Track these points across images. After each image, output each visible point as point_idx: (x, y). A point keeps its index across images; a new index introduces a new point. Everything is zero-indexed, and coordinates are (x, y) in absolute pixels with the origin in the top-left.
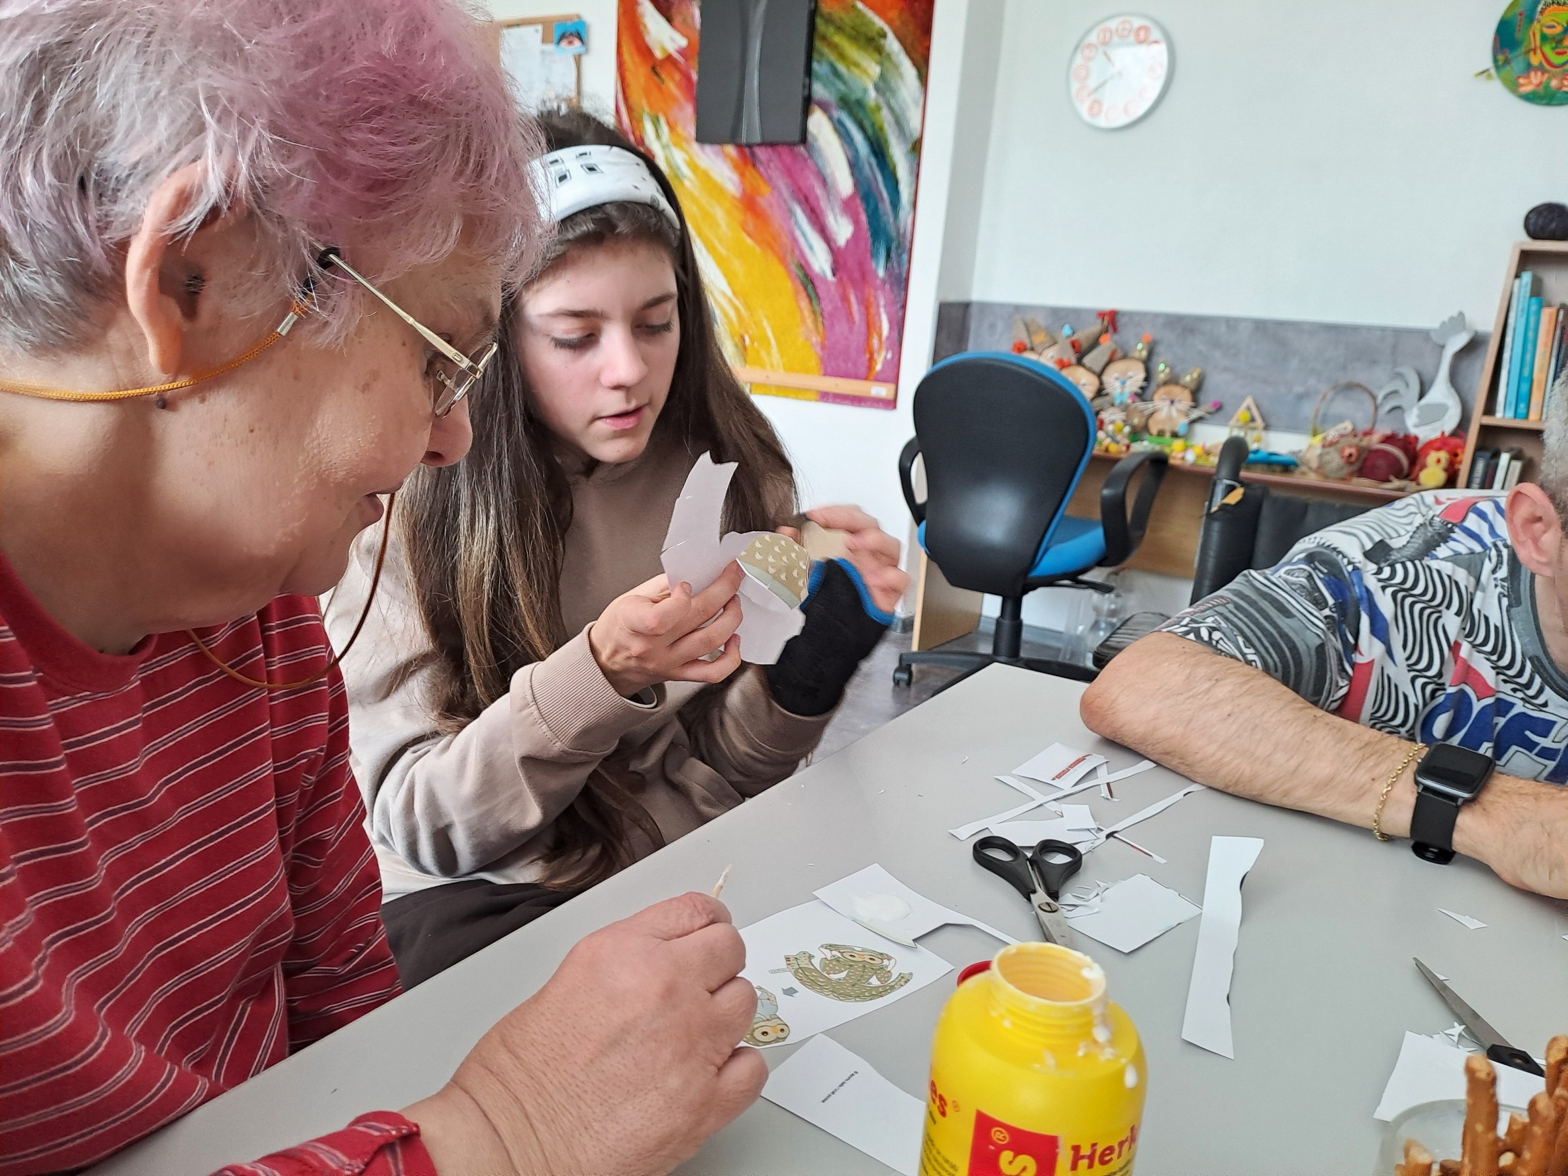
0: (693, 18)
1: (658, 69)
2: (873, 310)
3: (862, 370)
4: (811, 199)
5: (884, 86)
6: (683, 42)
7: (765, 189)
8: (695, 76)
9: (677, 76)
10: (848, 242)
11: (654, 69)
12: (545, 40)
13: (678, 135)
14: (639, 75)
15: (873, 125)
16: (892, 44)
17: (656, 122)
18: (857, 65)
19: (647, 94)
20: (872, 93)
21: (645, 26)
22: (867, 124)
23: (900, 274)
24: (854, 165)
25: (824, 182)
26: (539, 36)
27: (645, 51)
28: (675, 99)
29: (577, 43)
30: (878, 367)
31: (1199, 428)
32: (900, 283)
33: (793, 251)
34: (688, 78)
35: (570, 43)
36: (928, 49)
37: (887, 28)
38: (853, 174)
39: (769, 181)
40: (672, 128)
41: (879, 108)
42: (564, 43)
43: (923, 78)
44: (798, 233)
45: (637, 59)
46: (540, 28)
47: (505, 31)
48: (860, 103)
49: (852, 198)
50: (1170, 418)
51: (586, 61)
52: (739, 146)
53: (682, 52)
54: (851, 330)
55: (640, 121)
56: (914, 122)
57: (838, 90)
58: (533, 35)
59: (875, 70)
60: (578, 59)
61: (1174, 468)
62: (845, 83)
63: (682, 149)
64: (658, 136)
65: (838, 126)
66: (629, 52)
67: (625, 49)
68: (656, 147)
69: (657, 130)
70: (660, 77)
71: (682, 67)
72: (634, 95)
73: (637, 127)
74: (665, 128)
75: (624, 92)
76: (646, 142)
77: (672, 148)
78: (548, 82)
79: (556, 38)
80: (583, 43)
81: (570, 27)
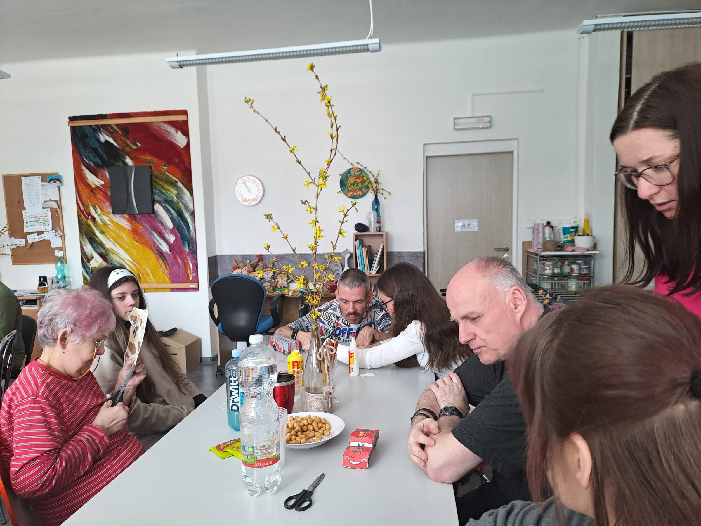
0: (106, 175)
1: (93, 191)
2: (186, 262)
3: (185, 280)
4: (158, 230)
5: (179, 196)
6: (103, 183)
7: (141, 227)
8: (109, 193)
9: (102, 193)
10: (174, 242)
11: (92, 191)
13: (104, 211)
14: (85, 193)
15: (177, 207)
16: (180, 185)
17: (95, 208)
18: (169, 190)
19: (89, 198)
20: (176, 198)
21: (87, 177)
22: (174, 207)
23: (194, 250)
24: (172, 219)
25: (162, 224)
26: (40, 180)
27: (88, 185)
28: (101, 200)
29: (58, 182)
30: (191, 279)
31: (291, 285)
32: (194, 253)
33: (154, 246)
34: (106, 194)
35: (54, 182)
36: (192, 186)
37: (177, 180)
38: (172, 222)
39: (142, 224)
40: (101, 209)
41: (178, 203)
42: (51, 182)
43: (192, 194)
44: (155, 240)
45: (84, 187)
46: (40, 177)
47: (23, 178)
48: (172, 201)
49: (173, 229)
50: (283, 283)
51: (62, 188)
52: (129, 215)
53: (102, 185)
54: (179, 268)
55: (88, 207)
56: (191, 206)
57: (163, 198)
58: (38, 179)
59: (175, 192)
60: (59, 187)
61: (286, 297)
62: (165, 195)
63: (107, 216)
64: (96, 212)
65: (165, 208)
66: (81, 185)
67: (79, 184)
68: (95, 215)
69: (95, 210)
70: (94, 193)
71: (103, 190)
72: (84, 199)
73: (87, 209)
74: (99, 210)
75: (80, 198)
76: (92, 214)
77: (102, 216)
78: (46, 195)
79: (48, 180)
80: (61, 182)
81: (54, 177)
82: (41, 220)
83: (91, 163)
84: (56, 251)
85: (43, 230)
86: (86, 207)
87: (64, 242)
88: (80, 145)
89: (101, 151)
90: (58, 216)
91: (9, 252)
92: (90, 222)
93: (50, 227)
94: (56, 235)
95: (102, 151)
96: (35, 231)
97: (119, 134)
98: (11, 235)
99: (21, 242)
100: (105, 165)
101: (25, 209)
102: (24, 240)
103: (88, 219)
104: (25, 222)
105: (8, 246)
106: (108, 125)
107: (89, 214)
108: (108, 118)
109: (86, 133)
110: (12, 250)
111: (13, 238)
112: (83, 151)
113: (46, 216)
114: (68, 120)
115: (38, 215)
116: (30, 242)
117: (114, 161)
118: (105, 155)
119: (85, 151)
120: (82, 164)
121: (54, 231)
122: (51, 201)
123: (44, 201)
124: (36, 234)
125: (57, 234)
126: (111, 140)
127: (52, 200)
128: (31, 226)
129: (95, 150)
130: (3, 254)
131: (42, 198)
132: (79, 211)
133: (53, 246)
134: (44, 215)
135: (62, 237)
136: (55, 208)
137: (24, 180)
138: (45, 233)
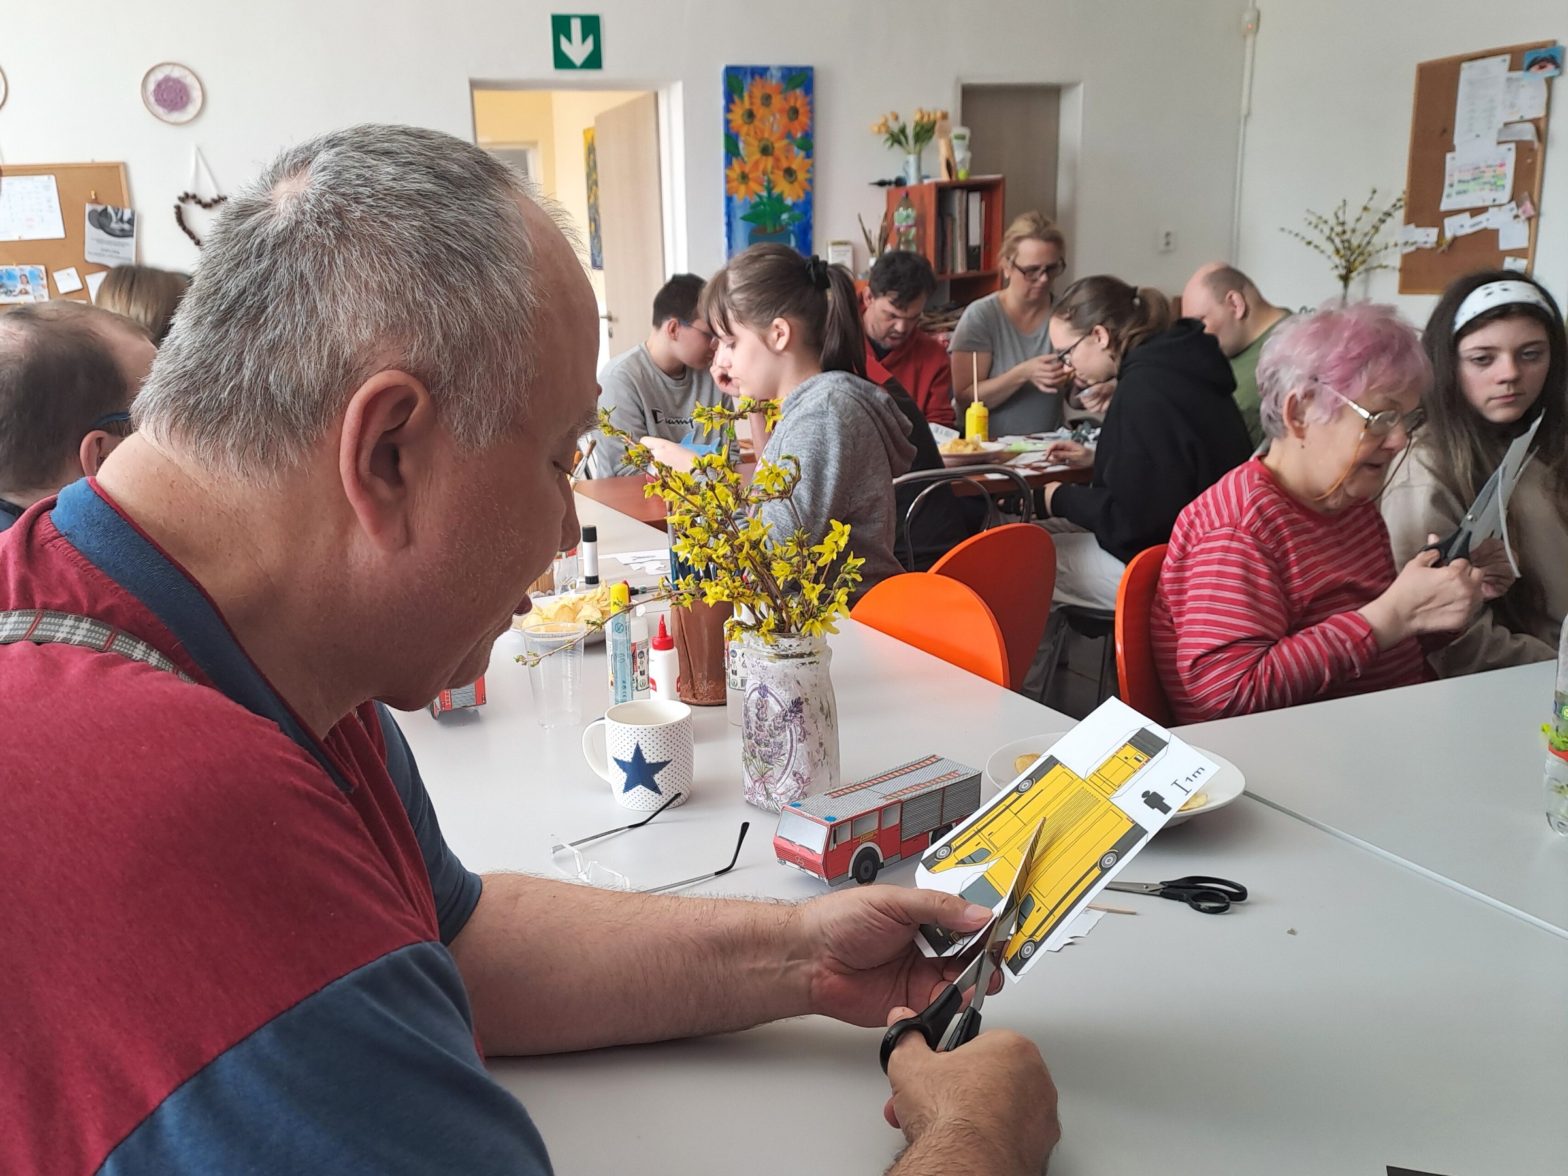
12: (1512, 68)
26: (1507, 65)
29: (1551, 67)
35: (1542, 68)
42: (1534, 69)
46: (1508, 57)
47: (1465, 65)
58: (1499, 65)
60: (1549, 82)
78: (1512, 106)
79: (1526, 63)
80: (1557, 67)
81: (1543, 53)
82: (1488, 176)
84: (1508, 259)
85: (1486, 204)
87: (1534, 237)
90: (1534, 163)
91: (1397, 262)
93: (1504, 195)
94: (1516, 217)
96: (1467, 205)
98: (1408, 221)
99: (1426, 236)
101: (1453, 149)
102: (1436, 230)
104: (1447, 182)
105: (1396, 245)
110: (1406, 258)
111: (1412, 226)
113: (1502, 165)
115: (1482, 165)
116: (1449, 235)
121: (1513, 204)
122: (1520, 120)
123: (1506, 124)
124: (1467, 215)
125: (1520, 212)
127: (1528, 116)
128: (1459, 193)
130: (1381, 266)
131: (1502, 116)
133: (1503, 245)
134: (1499, 162)
135: (1533, 221)
136: (1530, 143)
137: (1467, 72)
138: (1491, 210)
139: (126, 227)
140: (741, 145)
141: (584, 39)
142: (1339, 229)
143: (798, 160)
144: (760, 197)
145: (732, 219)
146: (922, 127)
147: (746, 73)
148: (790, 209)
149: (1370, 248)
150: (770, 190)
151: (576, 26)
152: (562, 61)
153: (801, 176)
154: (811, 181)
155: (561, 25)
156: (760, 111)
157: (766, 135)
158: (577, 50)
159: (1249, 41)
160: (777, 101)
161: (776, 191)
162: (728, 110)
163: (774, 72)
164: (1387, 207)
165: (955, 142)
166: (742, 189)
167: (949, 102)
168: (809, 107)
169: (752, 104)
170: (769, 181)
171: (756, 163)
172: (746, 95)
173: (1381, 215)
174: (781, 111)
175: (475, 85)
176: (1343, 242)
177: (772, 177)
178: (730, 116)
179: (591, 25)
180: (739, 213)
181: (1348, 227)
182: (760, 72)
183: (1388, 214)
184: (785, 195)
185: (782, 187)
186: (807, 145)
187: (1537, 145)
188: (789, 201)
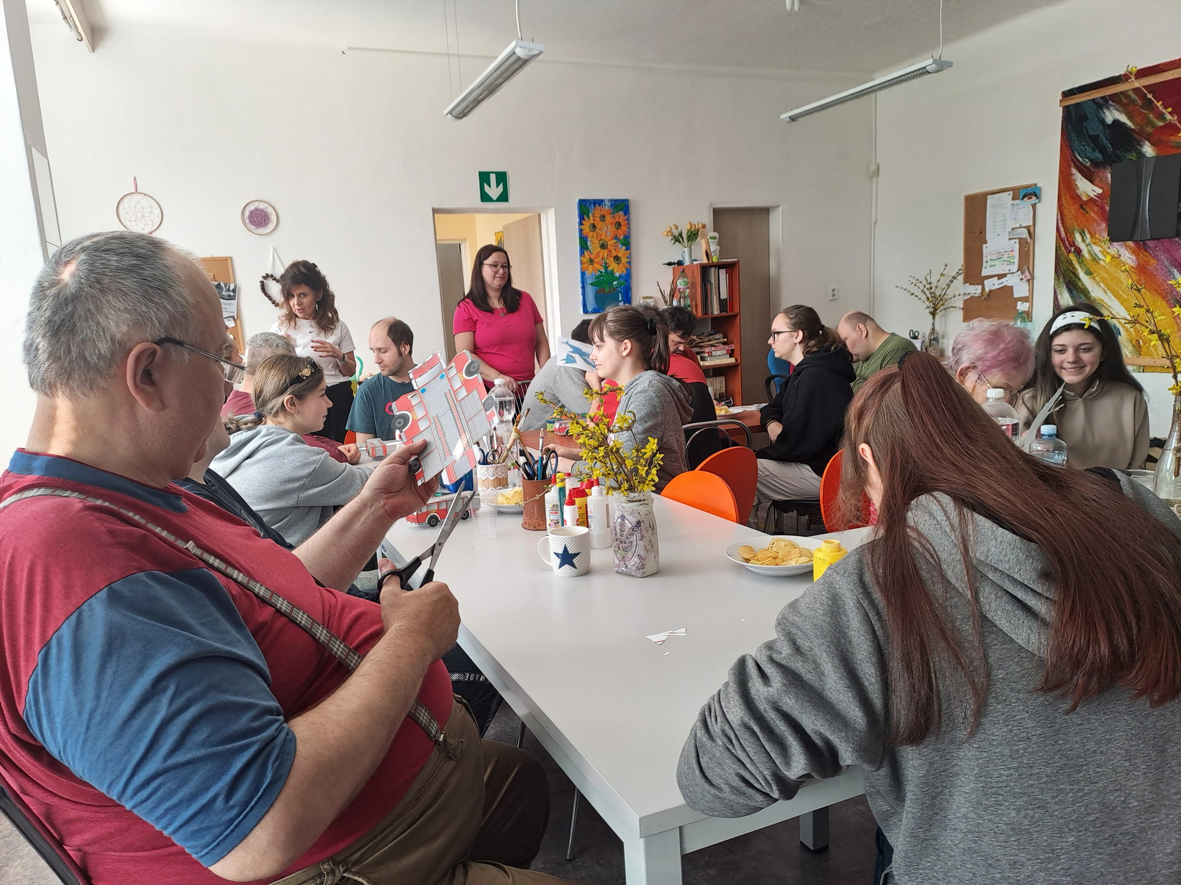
0: (1106, 178)
1: (1084, 206)
6: (1100, 191)
7: (1153, 262)
8: (1108, 208)
9: (1096, 209)
11: (1081, 207)
12: (1014, 199)
13: (1096, 238)
14: (1072, 210)
17: (1082, 234)
19: (1076, 219)
21: (1077, 186)
26: (1011, 196)
27: (1076, 198)
28: (1094, 220)
29: (1034, 198)
33: (1171, 293)
34: (1103, 209)
35: (1029, 198)
39: (1155, 257)
40: (1092, 236)
42: (1025, 199)
45: (1070, 201)
46: (1011, 193)
47: (989, 197)
51: (1039, 206)
52: (1136, 242)
53: (1098, 196)
55: (1073, 233)
58: (1007, 197)
60: (1034, 206)
63: (1099, 246)
64: (1084, 240)
66: (1066, 199)
67: (1063, 198)
68: (1082, 246)
69: (1083, 237)
70: (1084, 210)
71: (1099, 203)
72: (1069, 220)
73: (1070, 237)
74: (1088, 236)
75: (1062, 220)
76: (1076, 244)
77: (1092, 245)
78: (1016, 219)
79: (1021, 197)
80: (1038, 198)
81: (1030, 190)
82: (1005, 257)
83: (1087, 160)
84: (1019, 303)
85: (1006, 272)
86: (1069, 232)
87: (1031, 290)
88: (1074, 134)
89: (1104, 139)
90: (1029, 250)
91: (961, 304)
92: (1072, 257)
93: (1015, 268)
94: (1021, 279)
95: (1106, 138)
96: (995, 273)
97: (1138, 105)
98: (966, 281)
99: (976, 290)
100: (1109, 160)
101: (986, 243)
102: (980, 287)
103: (1070, 252)
104: (984, 260)
105: (959, 295)
106: (1122, 93)
107: (1073, 244)
108: (1123, 82)
109: (1085, 113)
110: (966, 301)
111: (968, 284)
112: (1076, 143)
113: (1012, 251)
114: (1061, 98)
115: (1002, 251)
116: (987, 289)
117: (1124, 152)
118: (1109, 145)
119: (1080, 142)
120: (1072, 165)
121: (1019, 273)
122: (1021, 227)
123: (1012, 229)
124: (996, 278)
125: (1023, 277)
126: (1123, 118)
127: (1023, 225)
128: (991, 266)
129: (1095, 139)
130: (952, 307)
131: (1011, 224)
132: (1059, 240)
133: (1016, 295)
134: (1010, 250)
135: (1031, 281)
136: (1026, 239)
137: (990, 200)
138: (1008, 275)
139: (232, 294)
140: (589, 243)
141: (497, 186)
142: (928, 286)
143: (621, 252)
144: (601, 272)
145: (585, 285)
146: (691, 233)
147: (590, 203)
148: (618, 279)
149: (946, 297)
150: (606, 268)
151: (493, 178)
152: (485, 197)
153: (624, 260)
154: (629, 263)
155: (484, 177)
156: (599, 224)
157: (603, 238)
158: (494, 191)
159: (874, 180)
160: (608, 218)
161: (610, 269)
162: (581, 224)
163: (607, 203)
164: (954, 274)
165: (710, 240)
166: (591, 267)
167: (707, 219)
168: (627, 222)
169: (594, 220)
170: (606, 263)
171: (598, 253)
172: (591, 215)
173: (951, 278)
174: (611, 224)
175: (435, 211)
176: (931, 293)
177: (607, 260)
178: (582, 227)
179: (502, 178)
180: (589, 281)
181: (933, 285)
182: (599, 203)
183: (954, 278)
184: (615, 271)
185: (613, 266)
186: (627, 244)
187: (1029, 240)
188: (617, 275)
